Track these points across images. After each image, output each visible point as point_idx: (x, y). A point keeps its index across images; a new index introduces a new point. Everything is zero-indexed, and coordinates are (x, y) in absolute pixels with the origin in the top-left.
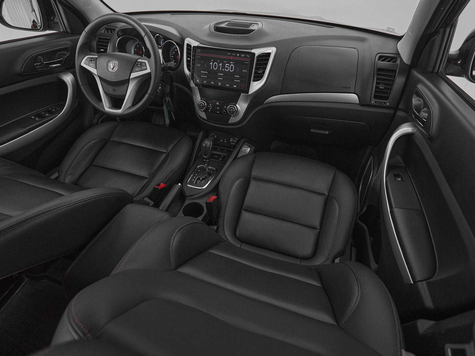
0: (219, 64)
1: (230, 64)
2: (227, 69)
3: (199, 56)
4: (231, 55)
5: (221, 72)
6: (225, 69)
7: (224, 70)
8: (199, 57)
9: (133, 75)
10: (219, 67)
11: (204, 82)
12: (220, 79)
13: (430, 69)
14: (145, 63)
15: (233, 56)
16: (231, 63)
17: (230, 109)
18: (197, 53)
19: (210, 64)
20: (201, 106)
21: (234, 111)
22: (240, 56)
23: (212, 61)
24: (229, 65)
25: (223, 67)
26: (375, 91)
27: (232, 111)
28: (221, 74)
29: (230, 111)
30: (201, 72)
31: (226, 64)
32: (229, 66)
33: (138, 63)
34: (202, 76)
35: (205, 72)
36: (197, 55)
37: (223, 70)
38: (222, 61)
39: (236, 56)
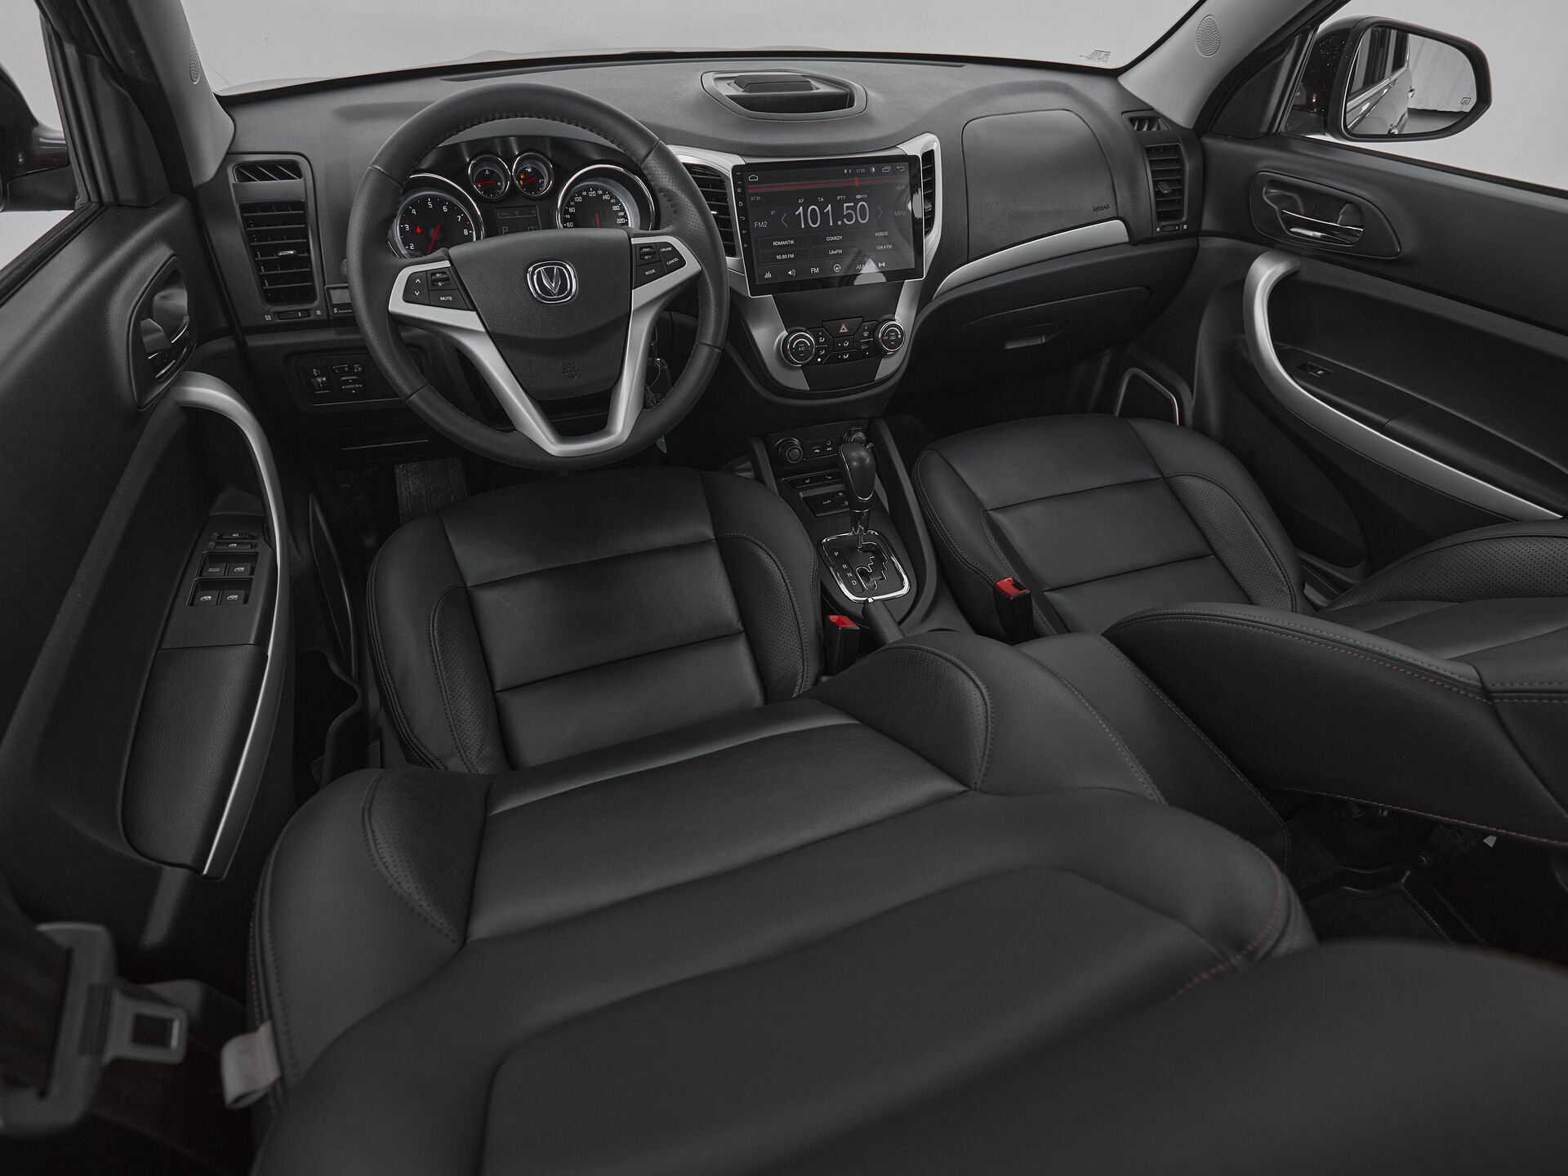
0: (822, 207)
1: (857, 202)
2: (849, 217)
3: (757, 194)
4: (854, 175)
5: (835, 231)
6: (845, 220)
7: (843, 222)
8: (758, 198)
9: (642, 295)
10: (825, 216)
11: (790, 273)
12: (836, 252)
13: (1264, 129)
14: (668, 245)
15: (860, 175)
16: (858, 197)
17: (888, 335)
18: (749, 186)
19: (797, 213)
20: (802, 352)
21: (899, 336)
22: (878, 172)
23: (801, 204)
24: (852, 204)
25: (838, 213)
26: (1157, 202)
27: (893, 341)
28: (835, 238)
29: (887, 343)
30: (775, 243)
31: (845, 205)
32: (854, 208)
33: (641, 248)
34: (778, 257)
35: (786, 243)
36: (750, 192)
37: (840, 223)
38: (830, 196)
39: (868, 172)
